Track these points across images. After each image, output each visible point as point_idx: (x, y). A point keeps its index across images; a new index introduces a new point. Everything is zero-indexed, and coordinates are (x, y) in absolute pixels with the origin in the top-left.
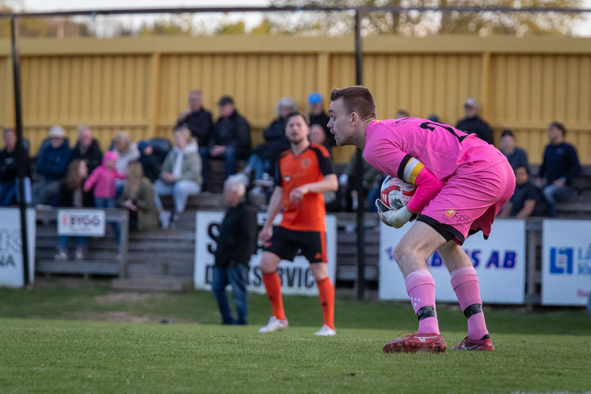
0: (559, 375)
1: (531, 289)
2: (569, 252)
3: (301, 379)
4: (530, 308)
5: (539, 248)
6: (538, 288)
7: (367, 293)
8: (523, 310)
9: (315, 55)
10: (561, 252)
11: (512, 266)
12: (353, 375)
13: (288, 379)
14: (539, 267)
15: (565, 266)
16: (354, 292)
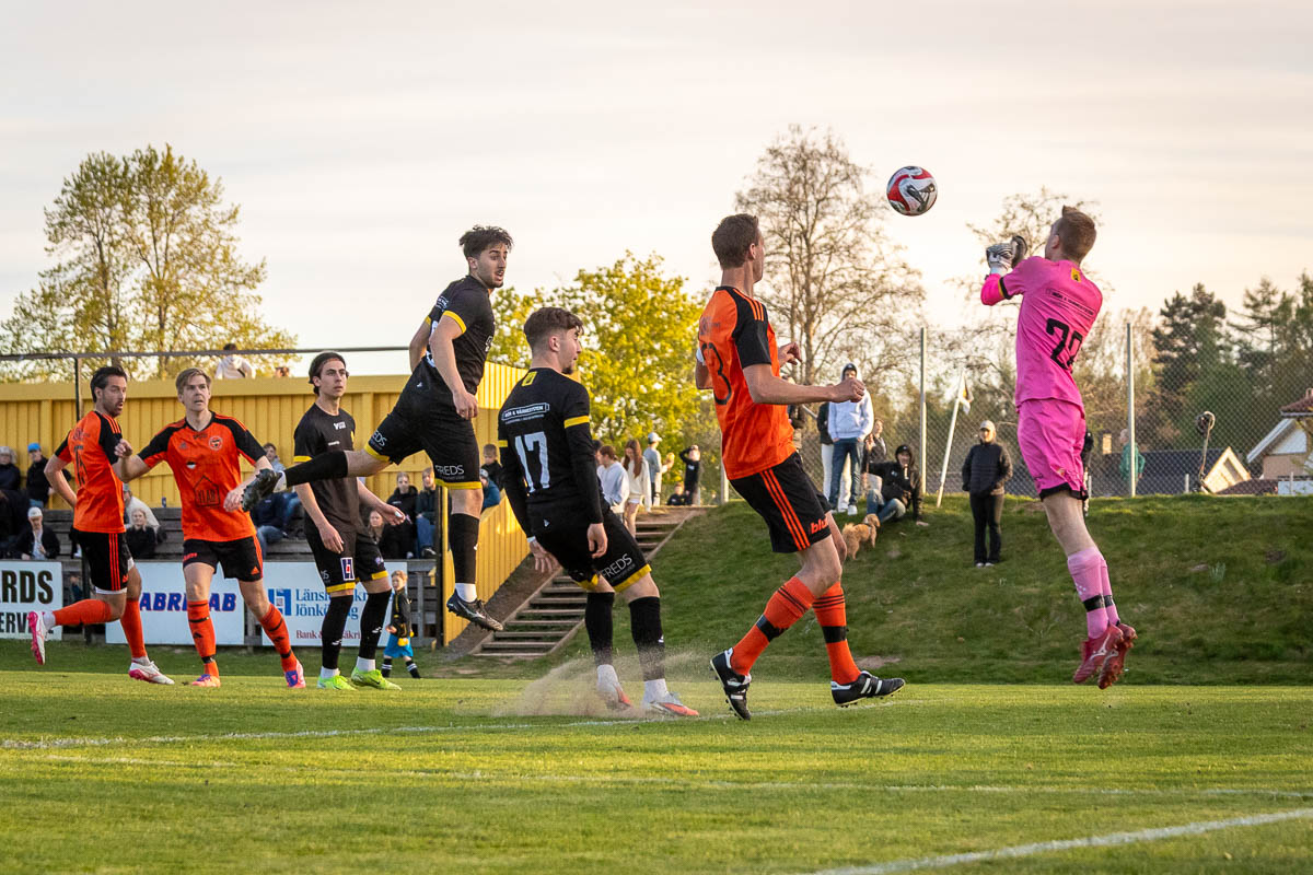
0: (273, 715)
1: (250, 632)
2: (287, 594)
4: (250, 649)
7: (94, 637)
8: (244, 652)
9: (39, 402)
10: (279, 594)
11: (232, 609)
12: (74, 718)
13: (13, 723)
15: (283, 607)
16: (81, 637)
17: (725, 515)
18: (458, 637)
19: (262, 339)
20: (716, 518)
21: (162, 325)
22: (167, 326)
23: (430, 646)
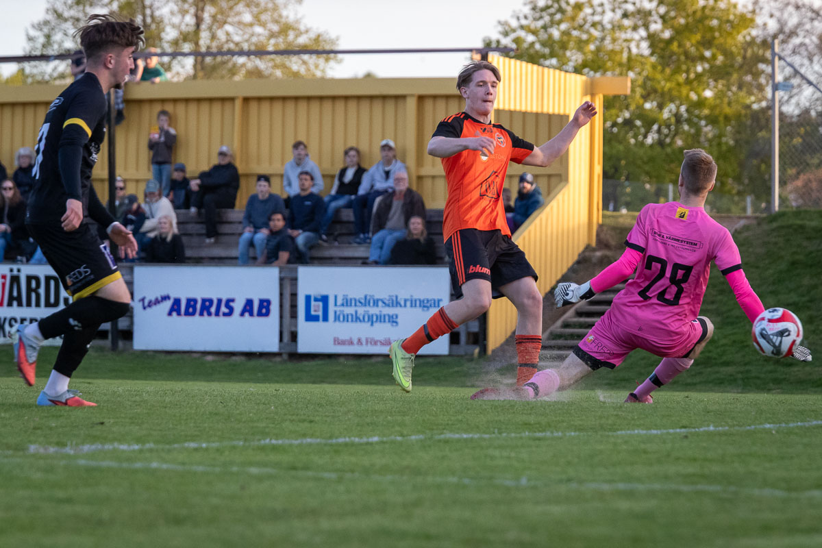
1: (286, 338)
2: (324, 299)
3: (51, 429)
4: (285, 357)
5: (294, 295)
6: (294, 336)
7: (121, 344)
8: (278, 359)
10: (316, 300)
11: (267, 314)
12: (102, 423)
13: (38, 428)
14: (294, 315)
15: (320, 313)
17: (775, 225)
18: (502, 345)
19: (302, 40)
20: (765, 227)
21: (198, 25)
22: (203, 27)
23: (473, 354)
